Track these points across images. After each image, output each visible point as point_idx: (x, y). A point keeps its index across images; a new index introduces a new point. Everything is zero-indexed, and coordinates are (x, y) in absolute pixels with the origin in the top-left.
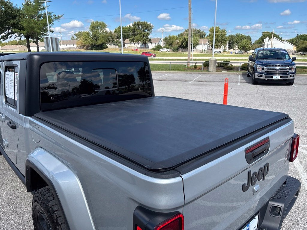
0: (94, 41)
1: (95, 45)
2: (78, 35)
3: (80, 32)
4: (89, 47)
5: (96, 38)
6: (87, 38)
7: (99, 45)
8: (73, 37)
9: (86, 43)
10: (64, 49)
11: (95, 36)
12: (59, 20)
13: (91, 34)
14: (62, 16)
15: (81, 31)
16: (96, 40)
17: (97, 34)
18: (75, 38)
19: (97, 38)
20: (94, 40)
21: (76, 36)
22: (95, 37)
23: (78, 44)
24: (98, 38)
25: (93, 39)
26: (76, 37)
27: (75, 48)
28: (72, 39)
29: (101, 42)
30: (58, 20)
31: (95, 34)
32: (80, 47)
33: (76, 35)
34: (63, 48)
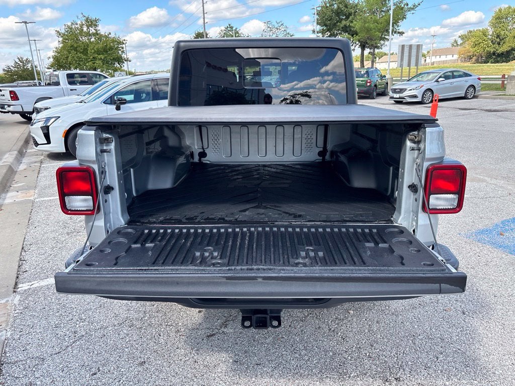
0: (495, 46)
1: (494, 54)
2: (466, 37)
3: (471, 32)
4: (482, 57)
5: (498, 40)
6: (481, 41)
7: (502, 54)
8: (456, 41)
9: (476, 51)
10: (433, 64)
11: (498, 36)
12: (414, 12)
13: (491, 33)
14: (419, 4)
15: (472, 29)
16: (499, 44)
17: (502, 33)
18: (459, 44)
19: (500, 40)
20: (494, 44)
21: (462, 39)
22: (497, 38)
23: (461, 53)
24: (503, 39)
25: (492, 41)
26: (462, 42)
27: (454, 61)
28: (453, 45)
29: (509, 46)
30: (412, 12)
31: (497, 32)
32: (463, 59)
33: (461, 37)
34: (432, 61)
